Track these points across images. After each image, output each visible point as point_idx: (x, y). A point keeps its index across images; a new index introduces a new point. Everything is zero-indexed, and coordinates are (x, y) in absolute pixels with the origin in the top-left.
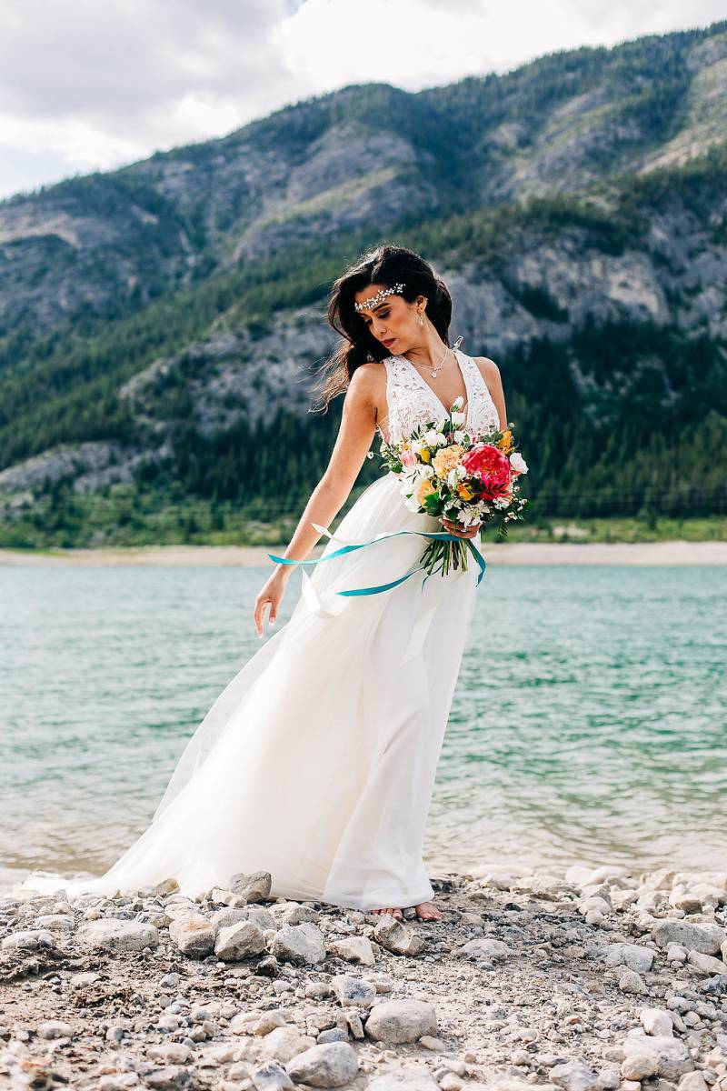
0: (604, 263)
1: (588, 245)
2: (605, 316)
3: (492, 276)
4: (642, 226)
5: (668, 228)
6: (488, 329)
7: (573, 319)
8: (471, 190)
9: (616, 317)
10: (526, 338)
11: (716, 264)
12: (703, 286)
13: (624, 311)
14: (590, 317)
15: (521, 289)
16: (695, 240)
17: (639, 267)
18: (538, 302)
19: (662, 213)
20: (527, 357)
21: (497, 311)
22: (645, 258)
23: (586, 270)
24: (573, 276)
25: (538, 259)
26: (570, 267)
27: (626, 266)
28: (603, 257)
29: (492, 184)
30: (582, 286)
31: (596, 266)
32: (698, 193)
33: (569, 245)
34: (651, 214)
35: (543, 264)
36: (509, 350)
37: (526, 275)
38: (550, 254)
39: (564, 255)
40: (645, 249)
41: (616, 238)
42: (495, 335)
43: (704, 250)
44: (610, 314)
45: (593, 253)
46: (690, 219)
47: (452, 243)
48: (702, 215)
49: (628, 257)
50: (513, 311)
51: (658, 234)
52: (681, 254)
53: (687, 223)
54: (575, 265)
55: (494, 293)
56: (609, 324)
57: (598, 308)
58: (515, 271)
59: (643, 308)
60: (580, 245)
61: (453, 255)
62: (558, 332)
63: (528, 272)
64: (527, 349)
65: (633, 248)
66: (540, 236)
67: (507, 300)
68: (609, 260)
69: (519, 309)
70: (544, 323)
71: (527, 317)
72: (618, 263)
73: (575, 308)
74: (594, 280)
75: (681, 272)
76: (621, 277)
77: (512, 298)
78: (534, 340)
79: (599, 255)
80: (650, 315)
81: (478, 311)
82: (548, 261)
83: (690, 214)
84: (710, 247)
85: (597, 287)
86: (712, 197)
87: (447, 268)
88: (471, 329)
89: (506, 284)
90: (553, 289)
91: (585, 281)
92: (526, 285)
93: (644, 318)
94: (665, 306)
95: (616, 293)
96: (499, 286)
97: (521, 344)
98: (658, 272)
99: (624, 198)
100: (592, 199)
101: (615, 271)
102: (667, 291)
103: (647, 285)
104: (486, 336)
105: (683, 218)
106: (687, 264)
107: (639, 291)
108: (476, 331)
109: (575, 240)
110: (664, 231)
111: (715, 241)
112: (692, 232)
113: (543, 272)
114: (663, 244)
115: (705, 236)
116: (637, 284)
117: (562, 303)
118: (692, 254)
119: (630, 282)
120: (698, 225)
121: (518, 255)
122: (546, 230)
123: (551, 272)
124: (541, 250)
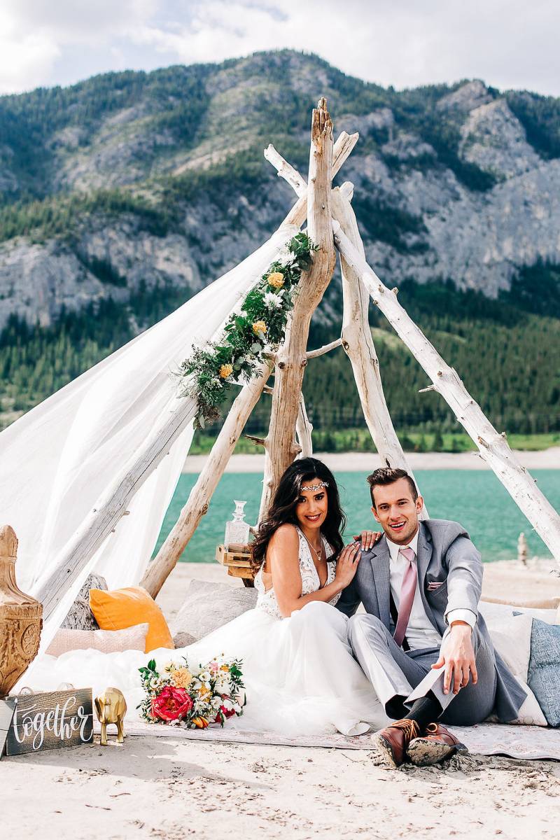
0: (152, 242)
1: (140, 228)
2: (154, 283)
3: (69, 250)
4: (179, 215)
5: (198, 217)
6: (66, 292)
7: (130, 285)
8: (43, 178)
9: (162, 284)
10: (95, 298)
11: (234, 244)
12: (225, 262)
13: (168, 279)
14: (143, 283)
15: (91, 260)
16: (219, 226)
17: (178, 246)
18: (104, 271)
19: (194, 206)
20: (96, 313)
21: (73, 277)
22: (182, 238)
23: (139, 247)
24: (130, 251)
25: (103, 238)
26: (128, 245)
27: (168, 245)
28: (152, 238)
29: (60, 174)
30: (137, 259)
31: (147, 244)
32: (219, 190)
33: (126, 228)
34: (186, 206)
35: (106, 241)
36: (82, 308)
37: (94, 249)
38: (112, 234)
39: (123, 236)
40: (182, 232)
41: (161, 224)
42: (72, 296)
43: (225, 234)
44: (158, 281)
45: (145, 234)
46: (215, 211)
47: (37, 223)
48: (223, 208)
49: (170, 238)
50: (85, 277)
51: (192, 221)
52: (208, 237)
53: (212, 213)
54: (131, 243)
55: (71, 263)
56: (157, 289)
57: (148, 276)
58: (86, 246)
59: (182, 277)
60: (135, 228)
61: (38, 232)
62: (120, 294)
63: (96, 247)
64: (96, 307)
65: (174, 232)
66: (104, 220)
67: (80, 269)
68: (157, 240)
69: (90, 275)
70: (109, 287)
71: (96, 282)
72: (163, 242)
73: (132, 276)
74: (145, 255)
75: (209, 250)
76: (166, 253)
77: (83, 267)
78: (101, 300)
79: (148, 237)
80: (187, 283)
81: (58, 276)
82: (110, 239)
83: (214, 206)
84: (228, 231)
85: (148, 260)
86: (229, 194)
87: (34, 243)
88: (53, 290)
89: (79, 257)
90: (114, 261)
91: (139, 255)
92: (94, 257)
93: (183, 285)
94: (198, 276)
95: (162, 265)
96: (74, 257)
97: (92, 303)
98: (192, 250)
99: (166, 193)
100: (142, 193)
101: (161, 249)
102: (199, 264)
103: (185, 260)
104: (65, 296)
105: (209, 209)
106: (213, 245)
107: (179, 264)
108: (57, 293)
109: (131, 224)
110: (196, 219)
111: (233, 228)
112: (216, 221)
113: (107, 247)
114: (196, 229)
115: (225, 224)
116: (177, 259)
117: (122, 272)
118: (217, 237)
119: (171, 257)
120: (220, 216)
121: (87, 235)
122: (109, 216)
123: (113, 248)
124: (105, 231)
